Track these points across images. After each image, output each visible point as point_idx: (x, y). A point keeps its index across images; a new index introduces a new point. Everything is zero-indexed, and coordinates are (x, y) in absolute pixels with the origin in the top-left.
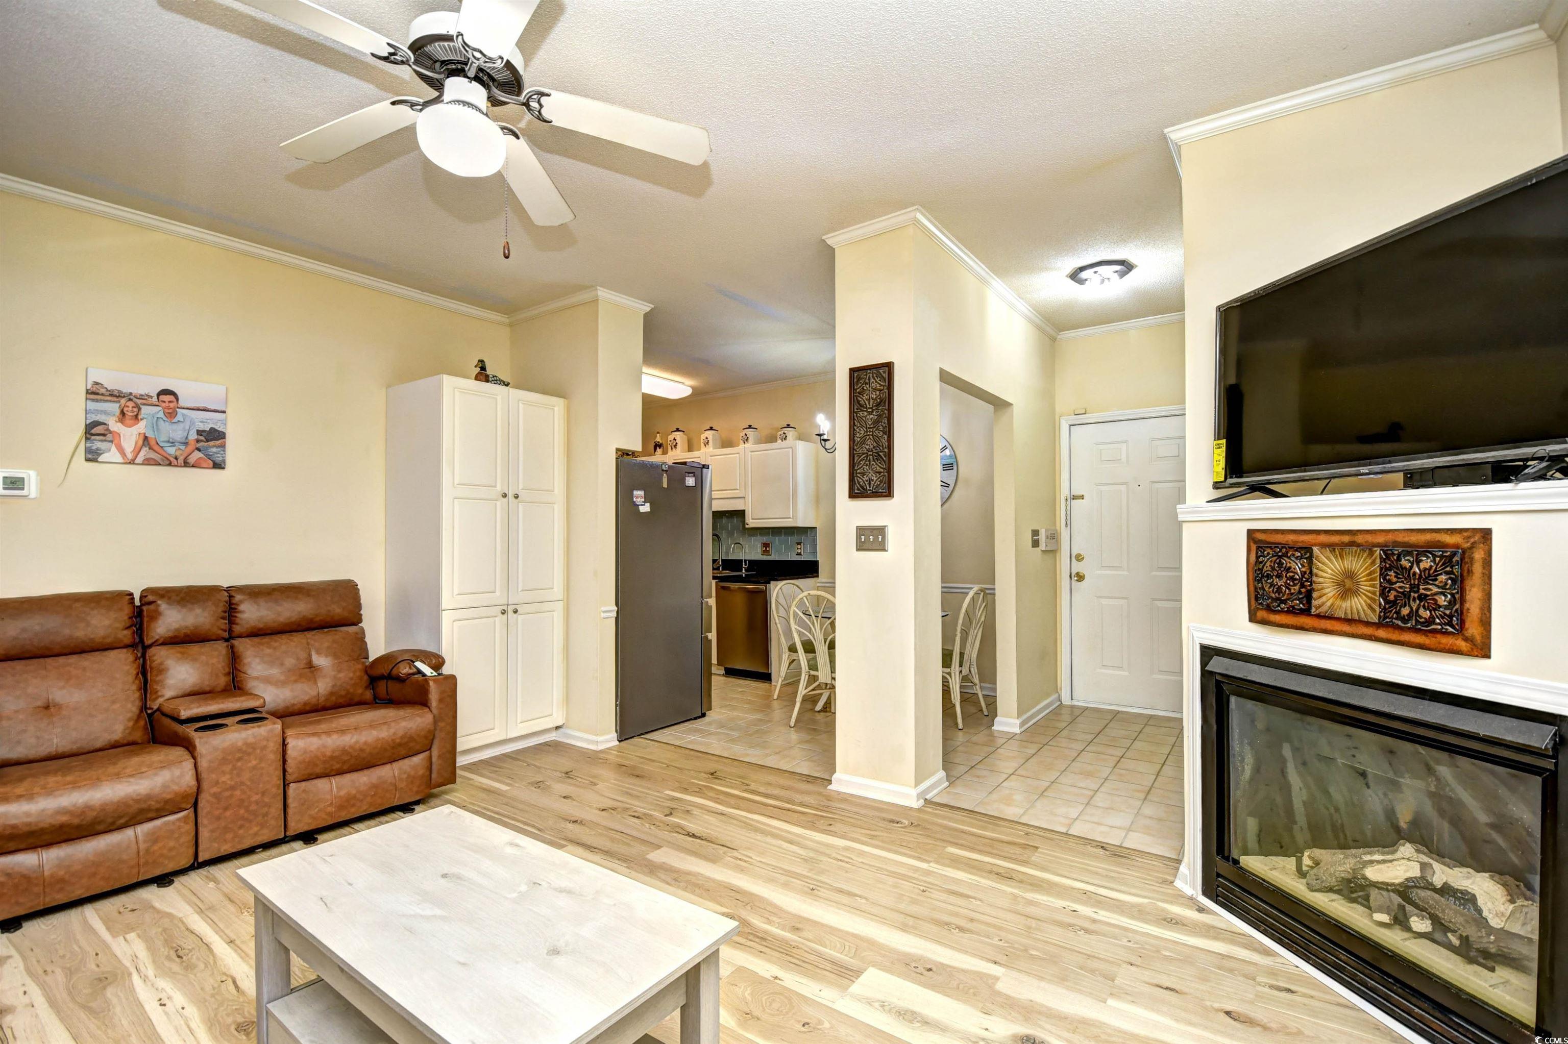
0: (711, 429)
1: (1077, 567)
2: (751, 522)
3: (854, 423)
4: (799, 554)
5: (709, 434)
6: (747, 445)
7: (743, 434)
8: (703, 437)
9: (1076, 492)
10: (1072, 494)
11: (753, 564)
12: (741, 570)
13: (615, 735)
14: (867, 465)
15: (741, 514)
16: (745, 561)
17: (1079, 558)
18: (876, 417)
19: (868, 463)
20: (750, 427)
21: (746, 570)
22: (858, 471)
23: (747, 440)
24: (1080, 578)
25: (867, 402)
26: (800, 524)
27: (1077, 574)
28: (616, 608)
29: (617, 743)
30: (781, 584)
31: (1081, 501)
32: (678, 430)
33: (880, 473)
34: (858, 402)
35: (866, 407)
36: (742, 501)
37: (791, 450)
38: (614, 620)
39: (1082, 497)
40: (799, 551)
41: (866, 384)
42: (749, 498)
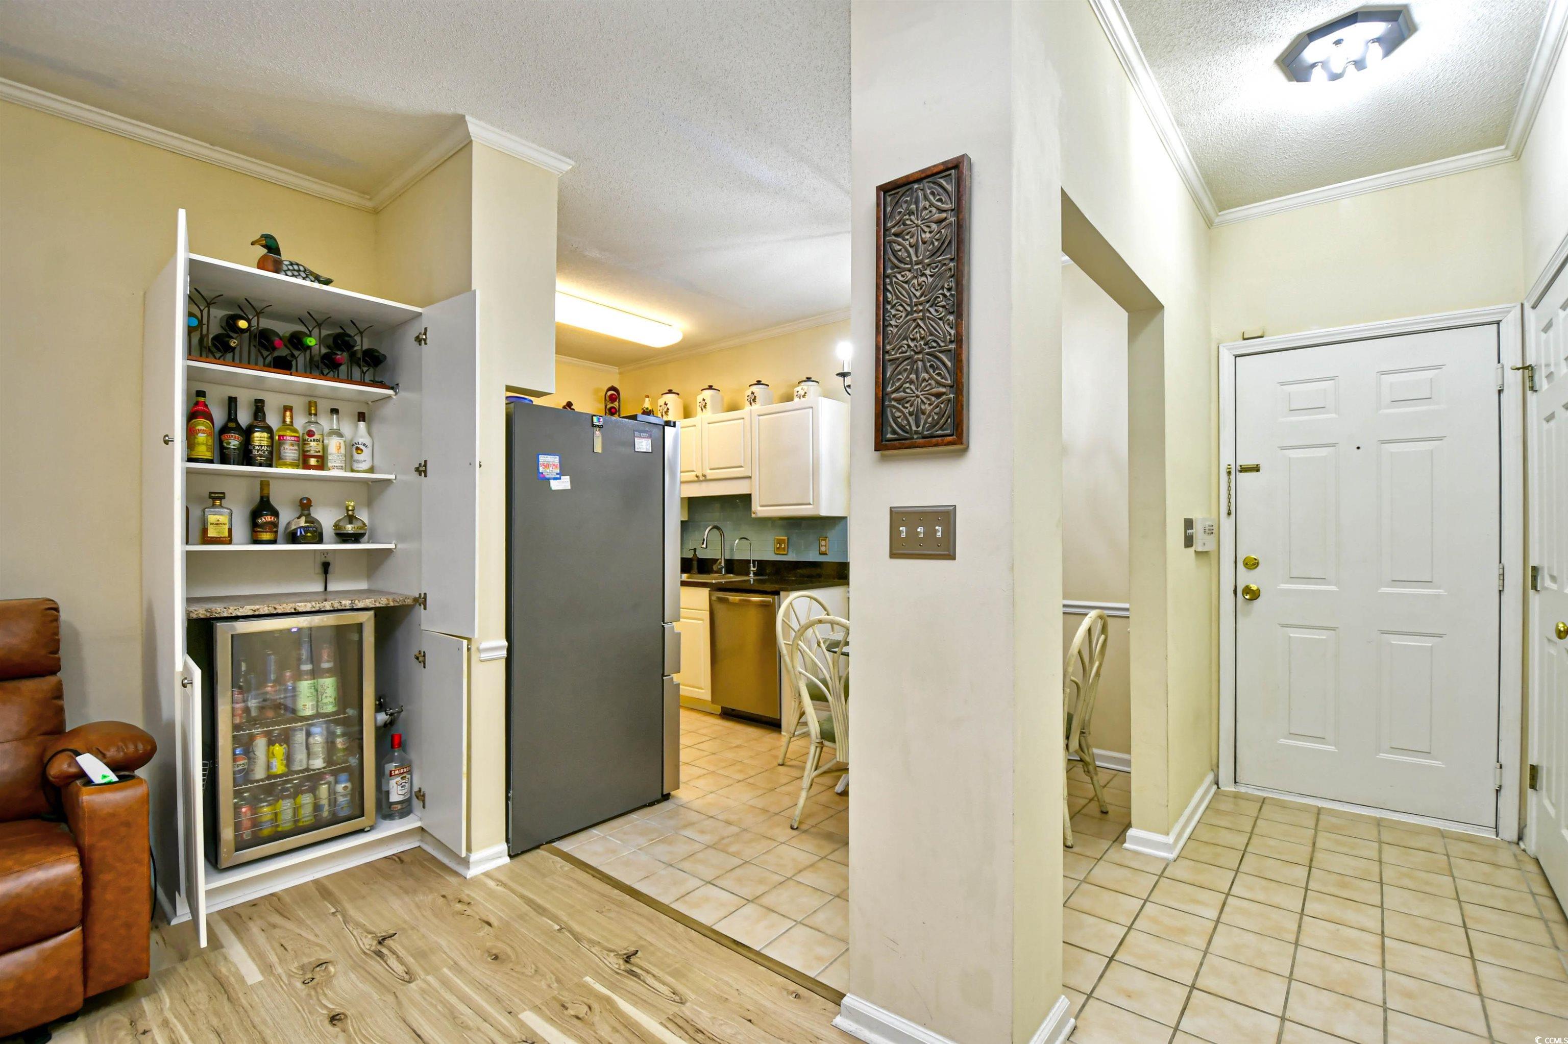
0: (710, 387)
1: (1247, 578)
2: (759, 509)
3: (885, 297)
4: (822, 554)
5: (708, 394)
6: (755, 407)
7: (749, 392)
8: (700, 398)
9: (1244, 461)
10: (1239, 463)
11: (762, 566)
12: (748, 574)
13: (504, 847)
14: (911, 382)
15: (746, 499)
16: (754, 561)
17: (1252, 564)
18: (930, 280)
19: (913, 376)
20: (759, 383)
21: (755, 574)
22: (893, 396)
23: (754, 400)
24: (1253, 595)
25: (912, 251)
26: (824, 513)
27: (1247, 590)
28: (506, 644)
29: (507, 859)
30: (794, 595)
31: (1254, 474)
32: (670, 392)
33: (938, 395)
34: (894, 253)
35: (911, 262)
36: (745, 482)
37: (811, 410)
38: (503, 662)
39: (1256, 469)
40: (823, 549)
41: (911, 213)
42: (755, 478)
